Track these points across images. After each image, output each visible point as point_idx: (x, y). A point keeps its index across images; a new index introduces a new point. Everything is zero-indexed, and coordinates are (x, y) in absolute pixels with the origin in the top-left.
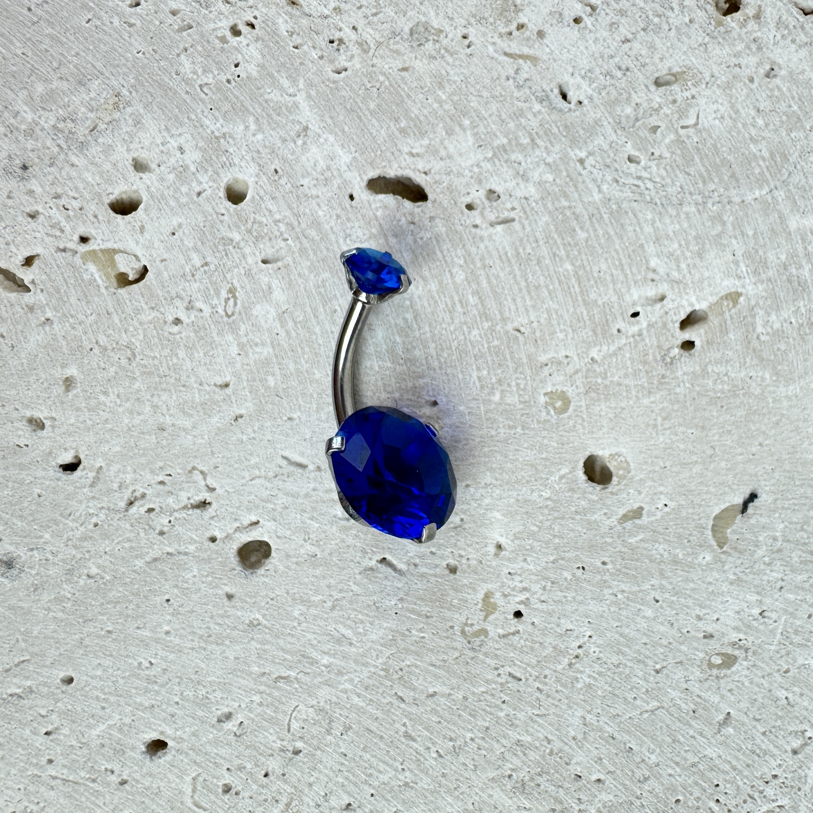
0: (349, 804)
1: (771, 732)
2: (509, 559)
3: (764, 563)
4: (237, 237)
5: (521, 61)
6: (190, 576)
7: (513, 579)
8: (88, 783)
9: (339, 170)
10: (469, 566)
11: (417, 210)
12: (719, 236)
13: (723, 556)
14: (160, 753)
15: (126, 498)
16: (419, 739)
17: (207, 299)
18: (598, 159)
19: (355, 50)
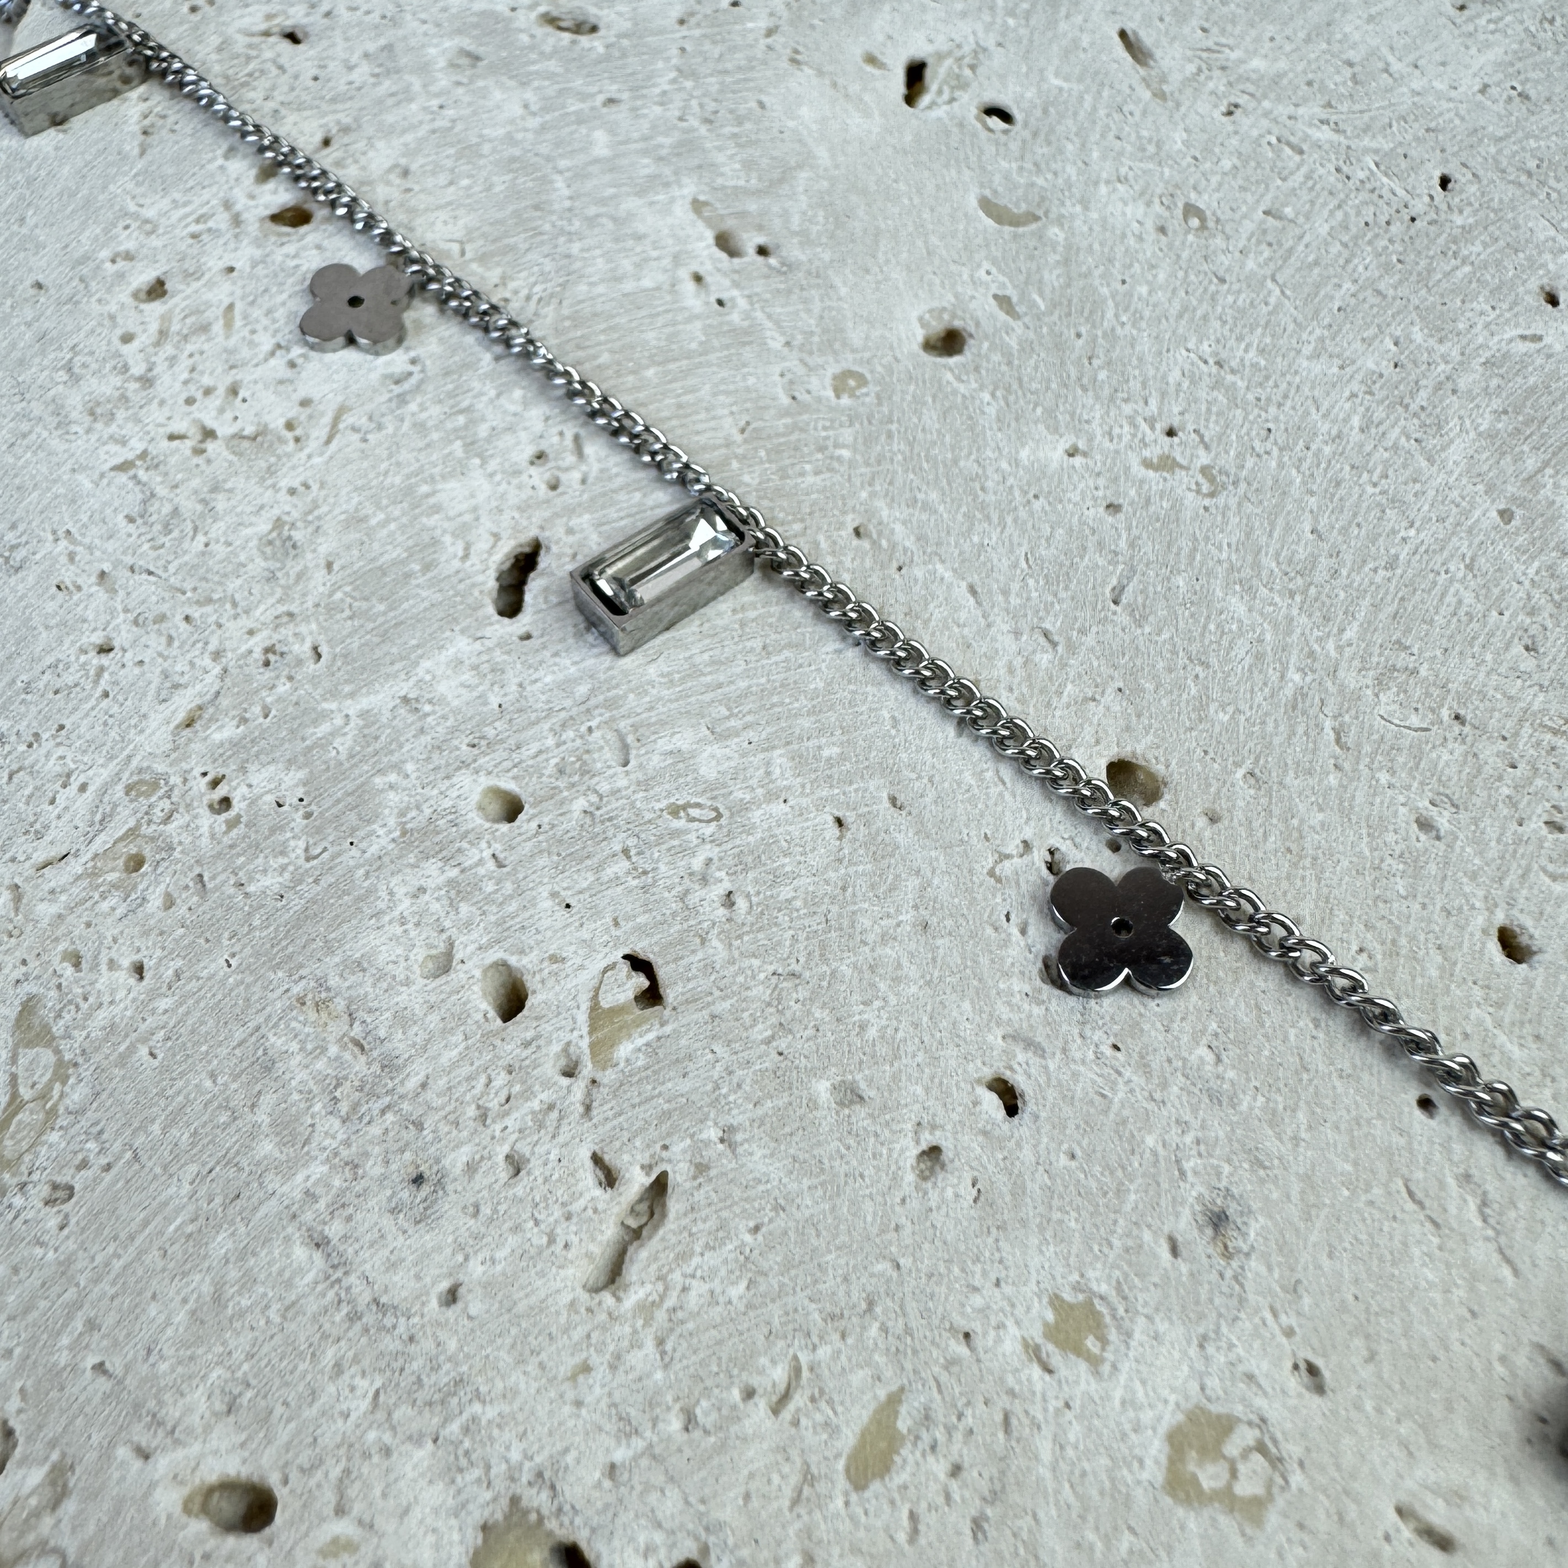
1: (1280, 173)
3: (1055, 177)
4: (580, 804)
5: (342, 425)
9: (479, 654)
10: (1106, 488)
11: (554, 549)
12: (614, 220)
13: (1052, 216)
14: (1524, 939)
16: (1393, 551)
17: (686, 851)
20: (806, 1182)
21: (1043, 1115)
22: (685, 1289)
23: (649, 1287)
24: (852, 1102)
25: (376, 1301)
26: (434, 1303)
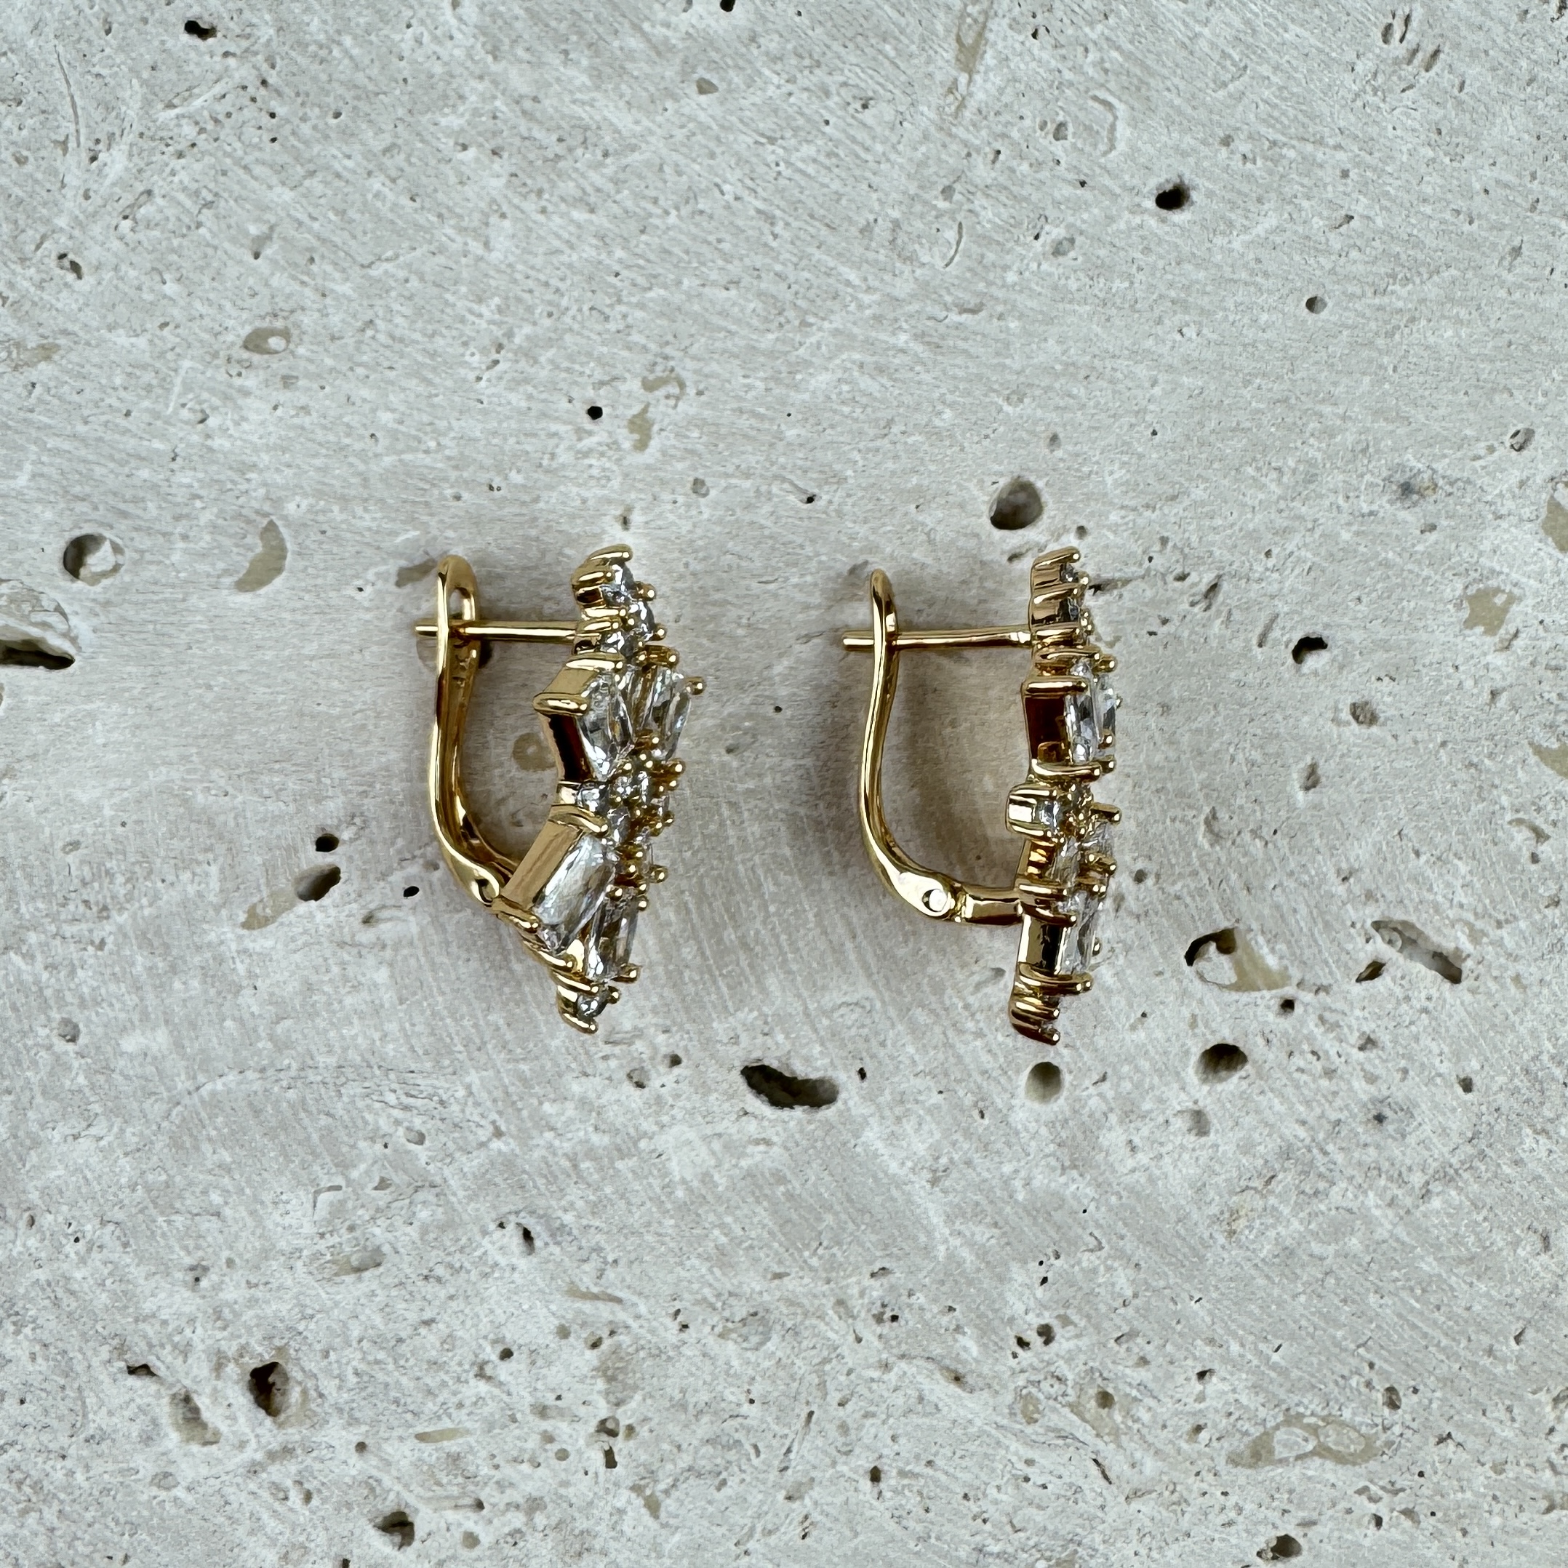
0: (865, 106)
1: (189, 228)
2: (609, 502)
3: (200, 497)
5: (595, 1290)
6: (1120, 474)
7: (604, 470)
8: (1284, 139)
9: (883, 1118)
10: (673, 492)
12: (279, 1019)
13: (267, 507)
14: (1168, 187)
15: (1220, 598)
16: (752, 213)
18: (471, 1137)
19: (857, 1304)
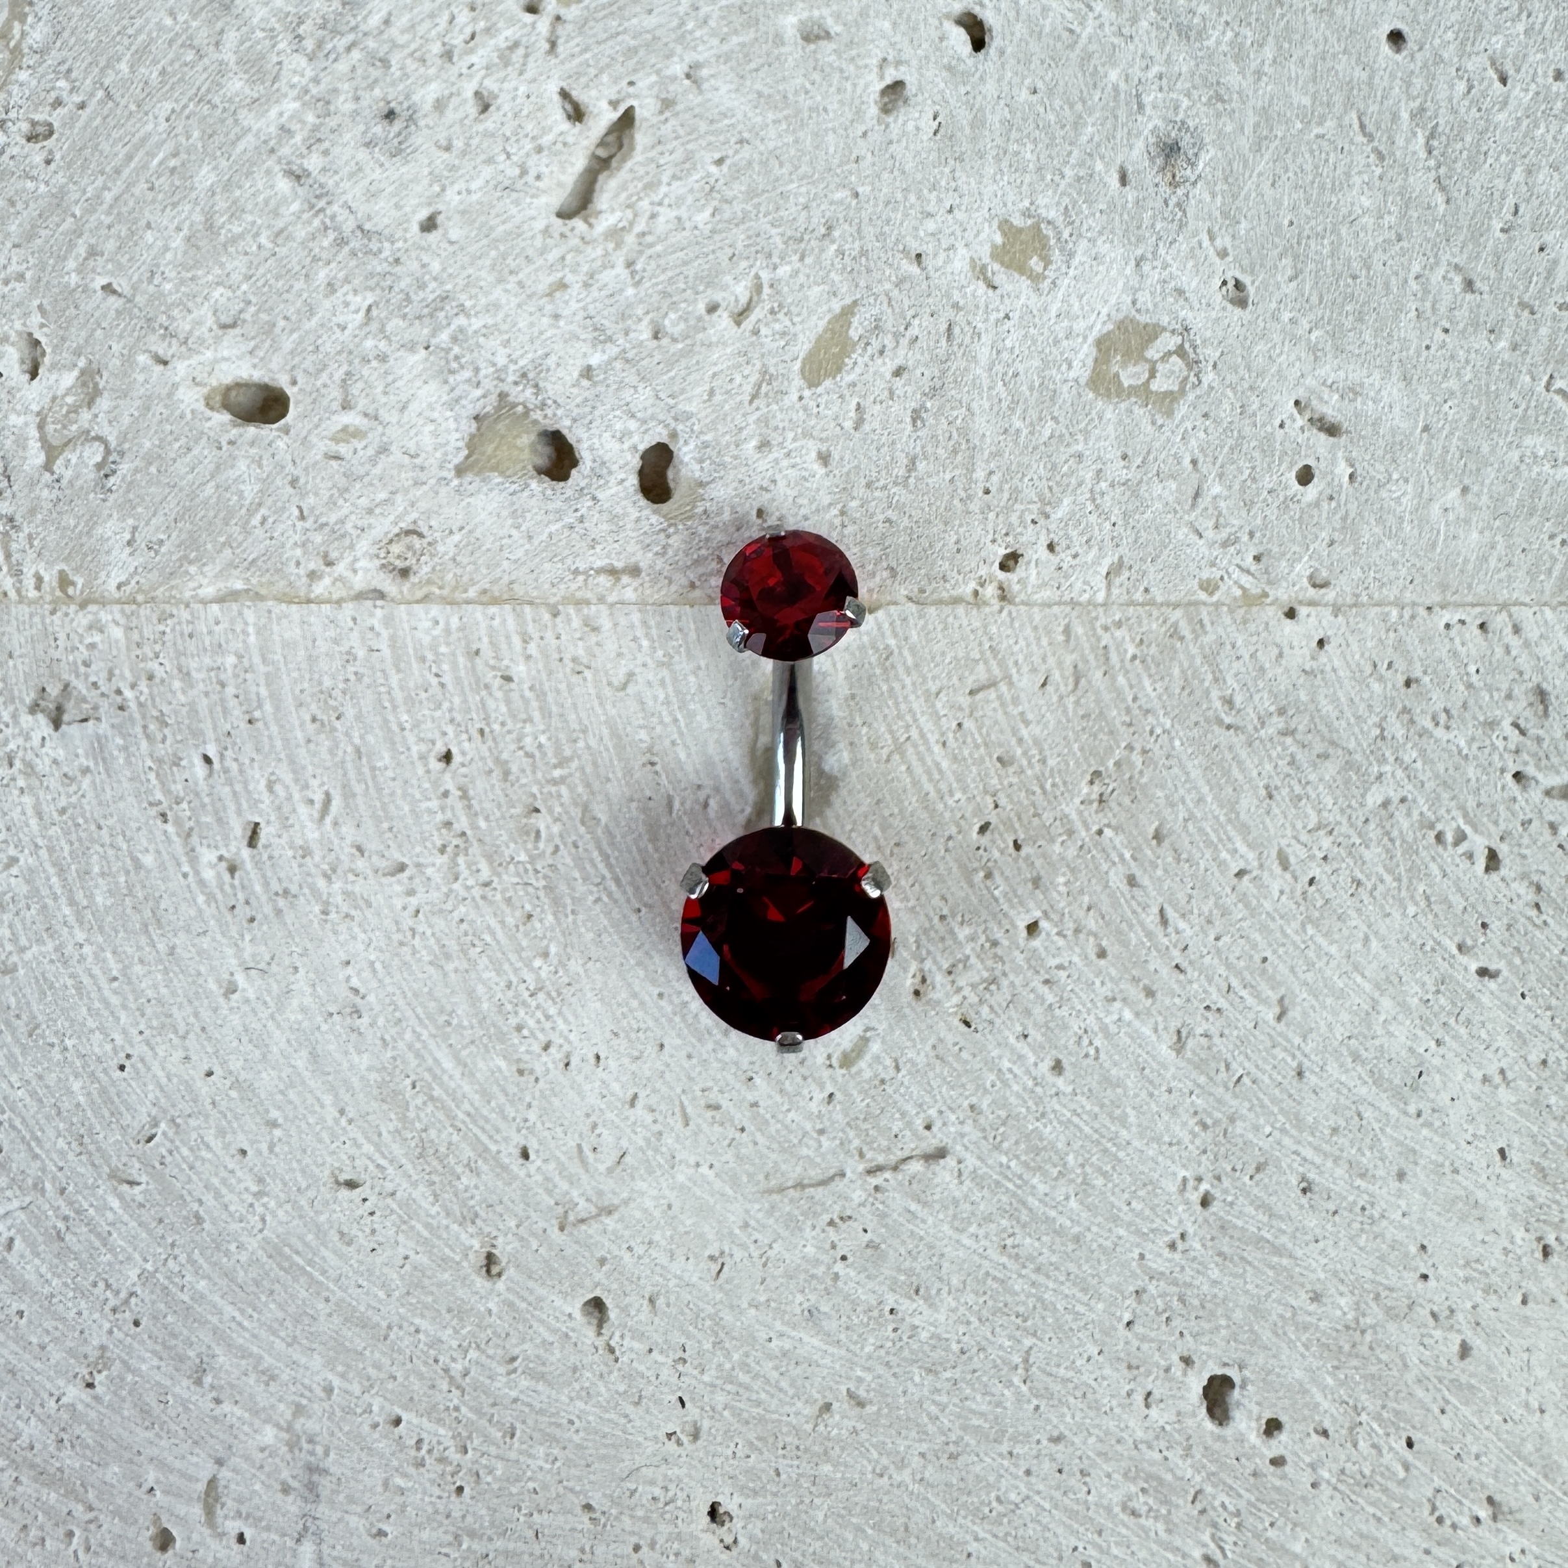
20: (770, 116)
21: (1009, 50)
22: (653, 216)
23: (618, 214)
24: (818, 37)
25: (360, 227)
26: (416, 228)
